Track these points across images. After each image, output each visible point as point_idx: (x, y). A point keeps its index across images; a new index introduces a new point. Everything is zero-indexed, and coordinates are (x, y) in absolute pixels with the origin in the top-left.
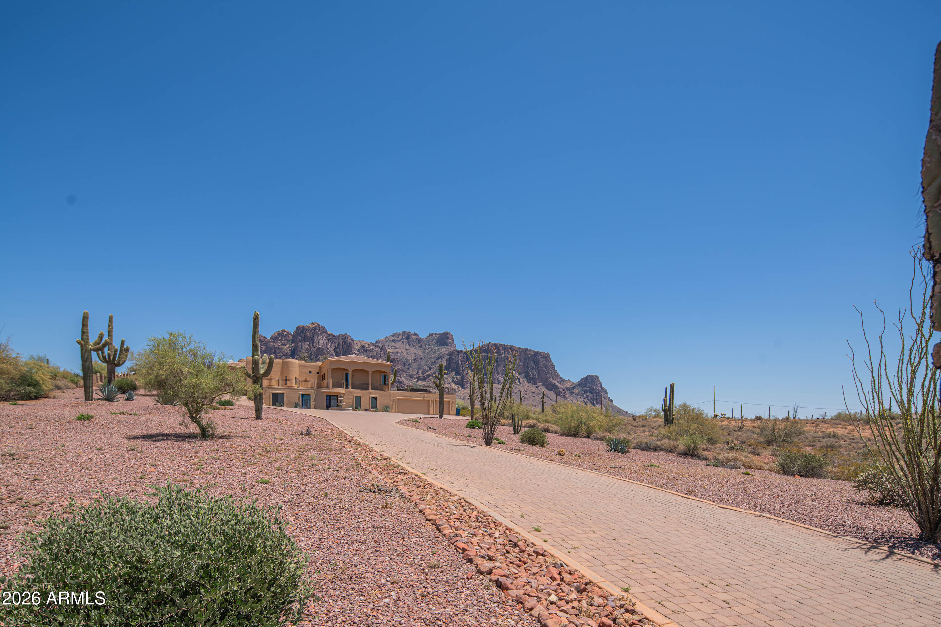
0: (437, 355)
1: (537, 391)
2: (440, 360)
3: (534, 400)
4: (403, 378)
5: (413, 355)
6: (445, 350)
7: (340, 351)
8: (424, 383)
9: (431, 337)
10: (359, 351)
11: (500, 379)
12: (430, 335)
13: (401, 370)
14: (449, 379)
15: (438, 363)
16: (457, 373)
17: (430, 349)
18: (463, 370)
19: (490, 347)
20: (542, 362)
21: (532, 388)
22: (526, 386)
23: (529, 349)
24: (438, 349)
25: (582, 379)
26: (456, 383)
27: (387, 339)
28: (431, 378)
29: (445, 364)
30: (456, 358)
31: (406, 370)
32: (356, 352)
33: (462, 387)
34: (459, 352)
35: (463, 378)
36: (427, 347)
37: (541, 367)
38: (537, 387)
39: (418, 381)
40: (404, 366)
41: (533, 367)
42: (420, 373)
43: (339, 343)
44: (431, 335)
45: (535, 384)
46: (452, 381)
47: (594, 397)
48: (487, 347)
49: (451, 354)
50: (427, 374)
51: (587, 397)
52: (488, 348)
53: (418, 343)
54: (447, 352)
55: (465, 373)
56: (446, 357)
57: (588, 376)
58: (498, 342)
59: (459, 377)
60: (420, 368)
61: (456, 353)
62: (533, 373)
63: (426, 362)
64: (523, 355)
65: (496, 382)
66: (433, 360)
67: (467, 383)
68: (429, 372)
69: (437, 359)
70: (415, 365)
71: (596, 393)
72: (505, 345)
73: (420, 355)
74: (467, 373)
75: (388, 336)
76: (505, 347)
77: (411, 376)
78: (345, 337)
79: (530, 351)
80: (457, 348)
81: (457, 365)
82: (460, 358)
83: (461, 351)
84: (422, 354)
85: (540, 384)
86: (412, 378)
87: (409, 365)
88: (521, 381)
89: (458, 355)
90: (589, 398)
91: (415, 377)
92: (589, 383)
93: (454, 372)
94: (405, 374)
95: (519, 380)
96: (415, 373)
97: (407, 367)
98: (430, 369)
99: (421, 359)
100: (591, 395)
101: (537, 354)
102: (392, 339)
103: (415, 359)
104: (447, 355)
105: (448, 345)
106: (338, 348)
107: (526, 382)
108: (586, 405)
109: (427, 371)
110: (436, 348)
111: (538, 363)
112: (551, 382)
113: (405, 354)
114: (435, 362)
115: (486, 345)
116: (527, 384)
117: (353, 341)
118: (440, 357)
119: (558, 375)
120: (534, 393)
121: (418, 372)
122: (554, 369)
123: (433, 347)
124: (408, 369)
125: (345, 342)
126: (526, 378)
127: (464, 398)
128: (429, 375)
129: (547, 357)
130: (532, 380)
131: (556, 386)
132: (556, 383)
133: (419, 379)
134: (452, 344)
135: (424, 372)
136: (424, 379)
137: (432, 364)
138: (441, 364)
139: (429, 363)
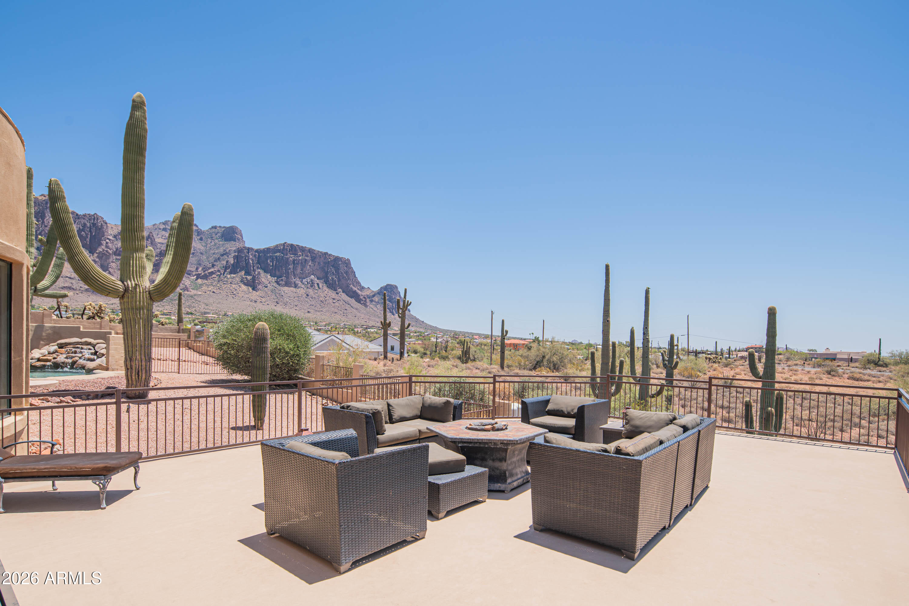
0: (221, 250)
1: (336, 297)
2: (225, 257)
3: (334, 307)
6: (232, 246)
7: (87, 234)
8: (206, 281)
9: (214, 230)
10: (115, 237)
11: (297, 282)
12: (213, 227)
14: (237, 279)
15: (224, 260)
16: (248, 273)
17: (213, 243)
18: (254, 270)
19: (286, 247)
20: (343, 268)
21: (332, 294)
22: (326, 292)
23: (329, 253)
24: (223, 245)
25: (381, 288)
26: (245, 284)
27: (156, 227)
28: (214, 276)
29: (232, 261)
30: (247, 256)
32: (111, 238)
33: (253, 289)
34: (249, 249)
35: (254, 279)
36: (209, 241)
37: (342, 273)
38: (337, 293)
39: (197, 279)
41: (333, 273)
42: (200, 269)
43: (85, 224)
44: (215, 227)
45: (335, 290)
46: (241, 281)
47: (393, 306)
48: (282, 248)
49: (239, 251)
50: (210, 271)
52: (284, 248)
53: (198, 235)
54: (234, 249)
55: (256, 273)
56: (233, 255)
57: (388, 285)
58: (295, 243)
59: (249, 278)
60: (200, 264)
61: (246, 251)
62: (333, 279)
63: (208, 258)
64: (322, 259)
65: (293, 285)
66: (217, 256)
67: (259, 284)
68: (212, 270)
69: (222, 255)
71: (395, 302)
72: (302, 247)
73: (199, 249)
74: (259, 273)
75: (158, 223)
76: (303, 249)
78: (94, 218)
79: (330, 255)
80: (247, 245)
81: (247, 264)
82: (251, 257)
83: (252, 249)
84: (202, 248)
85: (340, 290)
86: (189, 274)
88: (321, 286)
89: (248, 253)
90: (389, 307)
91: (194, 273)
92: (388, 292)
93: (243, 272)
95: (318, 284)
96: (194, 269)
98: (213, 266)
99: (202, 253)
100: (391, 304)
101: (337, 259)
102: (162, 227)
103: (193, 254)
104: (235, 252)
105: (235, 241)
106: (83, 230)
107: (325, 288)
109: (210, 268)
110: (221, 243)
111: (338, 269)
112: (352, 288)
114: (219, 259)
115: (281, 245)
116: (327, 289)
117: (106, 223)
118: (226, 254)
119: (358, 283)
120: (334, 299)
121: (197, 269)
122: (355, 276)
123: (216, 241)
125: (94, 224)
126: (326, 283)
127: (256, 302)
128: (212, 273)
129: (347, 263)
130: (332, 286)
131: (357, 293)
132: (357, 290)
133: (198, 276)
134: (241, 240)
135: (205, 269)
136: (205, 277)
137: (216, 261)
138: (227, 262)
139: (212, 259)
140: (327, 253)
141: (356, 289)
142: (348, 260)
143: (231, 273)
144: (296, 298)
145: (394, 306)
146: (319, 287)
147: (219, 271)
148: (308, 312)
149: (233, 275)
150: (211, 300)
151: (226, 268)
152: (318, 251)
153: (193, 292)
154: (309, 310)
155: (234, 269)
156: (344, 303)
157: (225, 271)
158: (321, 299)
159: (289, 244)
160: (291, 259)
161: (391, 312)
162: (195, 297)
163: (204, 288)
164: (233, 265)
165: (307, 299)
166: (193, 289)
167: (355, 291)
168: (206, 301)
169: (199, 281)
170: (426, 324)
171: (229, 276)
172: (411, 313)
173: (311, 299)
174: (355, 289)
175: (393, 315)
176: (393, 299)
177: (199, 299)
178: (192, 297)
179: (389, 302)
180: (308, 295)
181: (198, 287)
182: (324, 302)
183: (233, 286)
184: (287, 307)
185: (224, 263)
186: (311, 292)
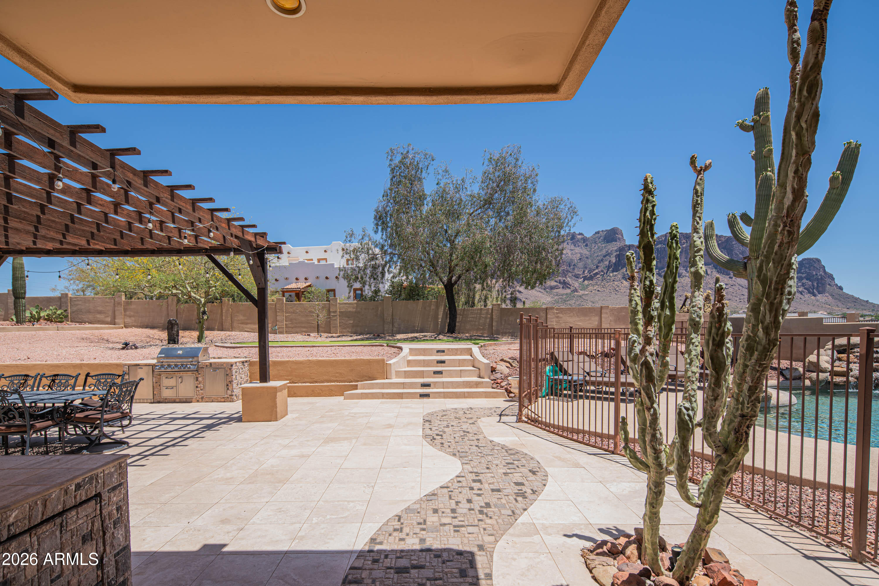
0: (604, 252)
2: (608, 257)
4: (568, 279)
5: (579, 255)
6: (613, 247)
8: (591, 282)
9: (597, 235)
12: (596, 233)
13: (567, 271)
14: (619, 276)
15: (606, 260)
17: (597, 247)
21: (724, 279)
24: (605, 247)
28: (598, 276)
29: (614, 260)
31: (571, 270)
36: (594, 245)
37: (736, 254)
38: (730, 278)
39: (584, 281)
40: (570, 266)
42: (586, 272)
44: (598, 233)
46: (623, 278)
47: (813, 285)
48: (663, 239)
49: (621, 249)
50: (594, 272)
51: (803, 285)
52: (666, 239)
53: (584, 242)
54: (616, 248)
56: (615, 254)
60: (586, 268)
61: (627, 248)
63: (592, 261)
66: (599, 258)
68: (597, 271)
69: (605, 256)
70: (581, 265)
71: (818, 279)
73: (585, 254)
77: (577, 276)
83: (632, 246)
84: (588, 253)
86: (578, 278)
87: (574, 265)
88: (709, 272)
90: (807, 287)
91: (581, 276)
92: (806, 268)
93: (624, 269)
94: (570, 274)
95: (705, 271)
96: (581, 273)
97: (572, 267)
98: (597, 267)
99: (587, 258)
100: (810, 283)
101: (729, 239)
103: (580, 259)
104: (616, 251)
105: (616, 241)
107: (714, 273)
108: (802, 294)
109: (594, 270)
110: (603, 245)
111: (732, 251)
113: (570, 255)
114: (602, 260)
115: (661, 236)
118: (608, 254)
121: (584, 272)
123: (599, 244)
124: (574, 269)
126: (716, 268)
128: (597, 274)
130: (723, 271)
133: (585, 278)
134: (622, 239)
135: (590, 271)
136: (591, 278)
137: (599, 262)
138: (610, 262)
139: (596, 262)
143: (613, 271)
145: (815, 284)
146: (706, 273)
147: (602, 271)
149: (615, 273)
150: (597, 298)
151: (609, 267)
153: (581, 292)
155: (616, 267)
156: (740, 288)
157: (608, 270)
158: (710, 286)
161: (809, 292)
162: (583, 297)
163: (590, 288)
164: (615, 264)
166: (581, 290)
168: (592, 300)
169: (586, 282)
171: (611, 275)
172: (844, 291)
175: (815, 295)
176: (813, 276)
177: (586, 298)
178: (580, 296)
179: (807, 280)
181: (584, 288)
183: (616, 283)
185: (607, 263)
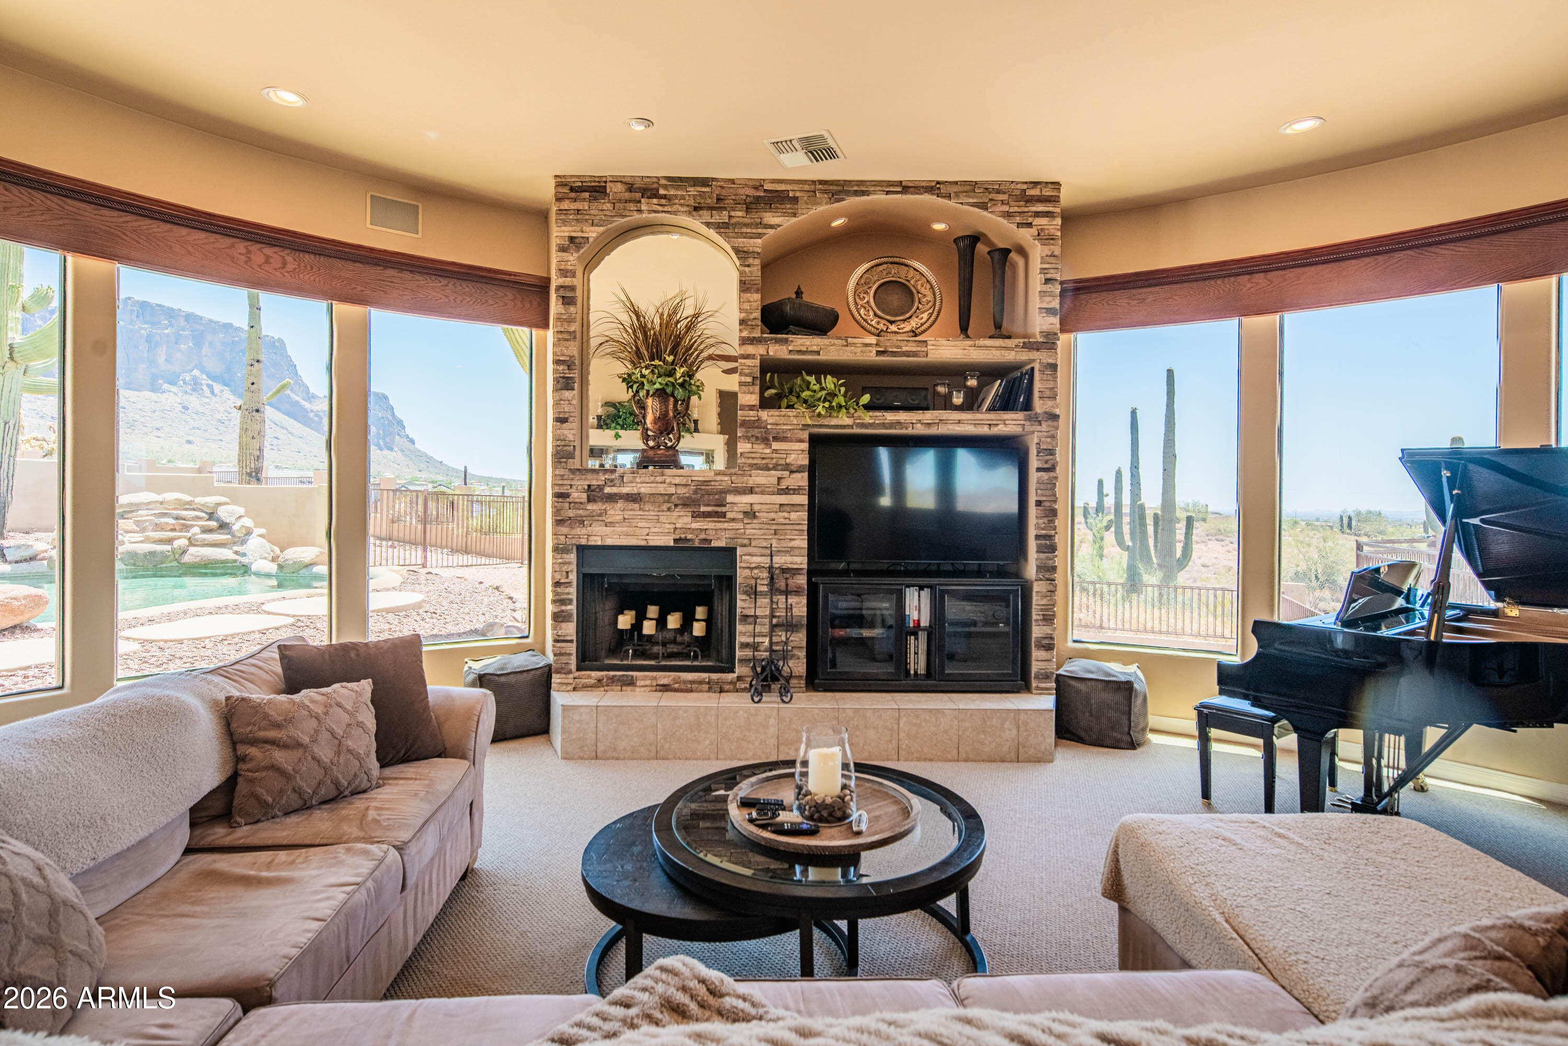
20: (268, 356)
47: (378, 434)
64: (220, 335)
71: (384, 425)
72: (171, 309)
76: (172, 314)
90: (372, 434)
95: (210, 387)
100: (375, 429)
122: (297, 373)
129: (279, 347)
131: (302, 407)
132: (301, 400)
140: (231, 325)
141: (297, 398)
142: (281, 341)
144: (157, 413)
145: (381, 432)
146: (212, 392)
148: (189, 442)
152: (211, 321)
154: (190, 438)
156: (273, 425)
158: (218, 416)
159: (138, 302)
160: (143, 332)
161: (373, 443)
165: (184, 417)
167: (297, 402)
170: (448, 468)
172: (416, 445)
173: (194, 415)
174: (295, 398)
176: (379, 419)
180: (186, 408)
182: (227, 423)
184: (136, 431)
186: (194, 401)
